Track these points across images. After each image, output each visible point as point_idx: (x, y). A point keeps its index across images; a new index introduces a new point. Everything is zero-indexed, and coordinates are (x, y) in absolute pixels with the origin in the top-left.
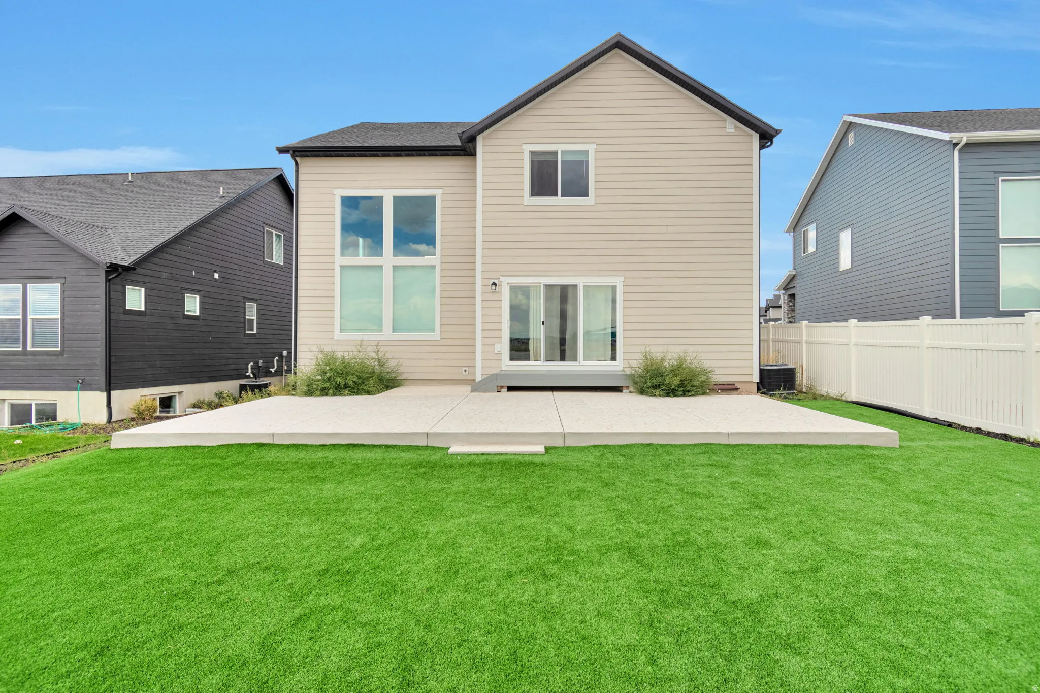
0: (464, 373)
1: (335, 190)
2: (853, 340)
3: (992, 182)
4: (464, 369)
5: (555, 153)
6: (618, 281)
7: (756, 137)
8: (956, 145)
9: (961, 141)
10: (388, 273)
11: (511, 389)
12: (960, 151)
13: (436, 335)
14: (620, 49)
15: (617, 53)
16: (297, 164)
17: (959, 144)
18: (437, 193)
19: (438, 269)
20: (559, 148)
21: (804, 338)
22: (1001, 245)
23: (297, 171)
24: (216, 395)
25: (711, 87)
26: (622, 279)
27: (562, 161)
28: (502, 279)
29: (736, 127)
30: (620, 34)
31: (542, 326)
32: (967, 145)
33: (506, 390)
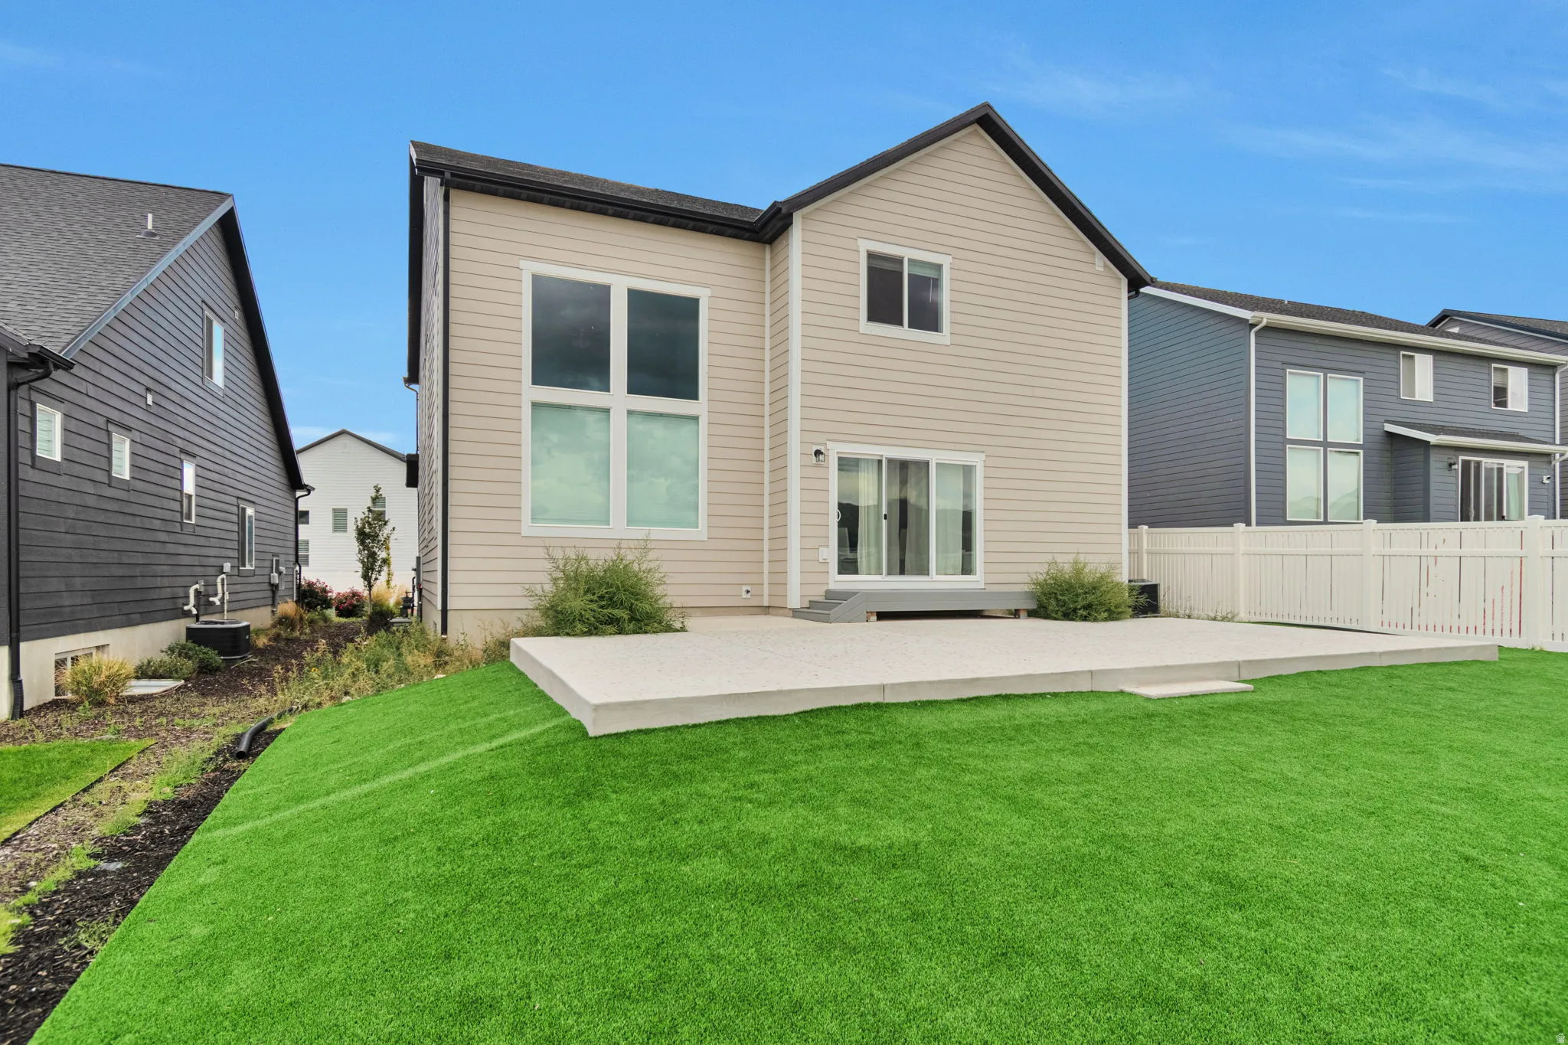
0: (744, 595)
1: (521, 262)
2: (1242, 548)
3: (1280, 372)
4: (745, 588)
5: (899, 261)
6: (977, 460)
7: (1124, 281)
8: (1253, 326)
9: (1261, 322)
10: (619, 421)
11: (882, 616)
12: (1257, 333)
13: (701, 532)
14: (981, 126)
15: (976, 130)
16: (446, 198)
17: (1256, 325)
18: (703, 294)
19: (703, 421)
20: (907, 254)
21: (1145, 546)
22: (1288, 446)
23: (446, 213)
24: (171, 650)
25: (1088, 206)
26: (983, 456)
27: (909, 275)
28: (830, 445)
29: (1105, 266)
30: (987, 106)
31: (884, 521)
32: (1267, 328)
33: (875, 618)
